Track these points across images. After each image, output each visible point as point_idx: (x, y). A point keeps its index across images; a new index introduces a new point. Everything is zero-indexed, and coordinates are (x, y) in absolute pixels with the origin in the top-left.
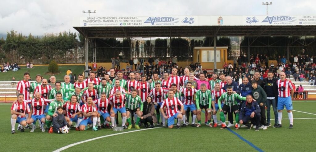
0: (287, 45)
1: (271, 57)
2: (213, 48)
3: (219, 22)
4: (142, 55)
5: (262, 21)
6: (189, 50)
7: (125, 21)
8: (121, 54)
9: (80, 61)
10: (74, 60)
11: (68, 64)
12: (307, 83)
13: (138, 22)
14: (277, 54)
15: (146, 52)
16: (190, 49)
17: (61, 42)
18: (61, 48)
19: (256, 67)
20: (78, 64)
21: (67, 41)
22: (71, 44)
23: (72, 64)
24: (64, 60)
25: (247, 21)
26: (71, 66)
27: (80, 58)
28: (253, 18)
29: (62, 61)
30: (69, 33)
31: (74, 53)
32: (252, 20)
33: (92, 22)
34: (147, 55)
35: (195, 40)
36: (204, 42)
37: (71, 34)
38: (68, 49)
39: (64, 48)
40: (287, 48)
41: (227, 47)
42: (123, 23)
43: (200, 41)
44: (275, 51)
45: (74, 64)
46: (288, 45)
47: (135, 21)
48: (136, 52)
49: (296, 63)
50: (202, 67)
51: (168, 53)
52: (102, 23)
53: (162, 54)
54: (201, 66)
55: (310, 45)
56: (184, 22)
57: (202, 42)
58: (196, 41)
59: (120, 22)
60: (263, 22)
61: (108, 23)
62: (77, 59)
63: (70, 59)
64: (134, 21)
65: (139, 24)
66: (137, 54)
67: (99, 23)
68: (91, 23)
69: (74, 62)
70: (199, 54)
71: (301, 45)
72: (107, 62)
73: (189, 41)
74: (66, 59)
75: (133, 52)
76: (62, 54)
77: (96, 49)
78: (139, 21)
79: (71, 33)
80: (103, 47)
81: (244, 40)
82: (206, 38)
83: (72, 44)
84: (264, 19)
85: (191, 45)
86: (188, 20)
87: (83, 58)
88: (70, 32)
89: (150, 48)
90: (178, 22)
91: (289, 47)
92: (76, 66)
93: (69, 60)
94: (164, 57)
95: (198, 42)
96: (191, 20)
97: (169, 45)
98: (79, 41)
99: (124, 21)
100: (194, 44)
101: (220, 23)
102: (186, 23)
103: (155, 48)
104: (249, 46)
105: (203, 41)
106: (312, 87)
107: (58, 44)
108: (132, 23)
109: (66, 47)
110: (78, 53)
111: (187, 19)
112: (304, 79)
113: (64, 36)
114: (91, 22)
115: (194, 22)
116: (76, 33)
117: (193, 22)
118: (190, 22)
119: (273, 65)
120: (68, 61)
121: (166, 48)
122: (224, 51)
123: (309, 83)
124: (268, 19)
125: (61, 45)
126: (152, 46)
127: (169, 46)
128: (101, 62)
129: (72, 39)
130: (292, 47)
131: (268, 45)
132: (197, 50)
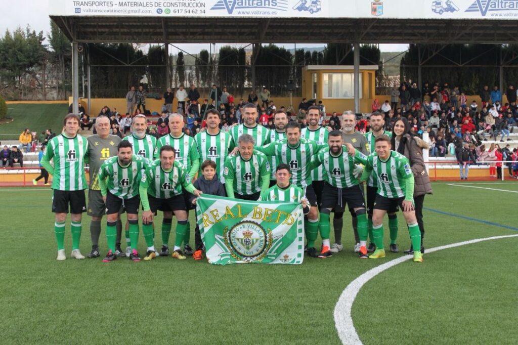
0: (499, 64)
1: (465, 88)
2: (351, 67)
3: (374, 10)
4: (190, 82)
5: (467, 8)
6: (292, 73)
7: (169, 5)
8: (145, 80)
9: (52, 94)
10: (39, 92)
11: (26, 100)
13: (197, 8)
14: (478, 82)
15: (200, 75)
16: (294, 70)
17: (11, 50)
18: (10, 65)
19: (440, 109)
20: (48, 100)
21: (25, 49)
22: (33, 56)
23: (35, 100)
24: (16, 92)
25: (434, 8)
26: (33, 104)
27: (51, 88)
28: (446, 3)
29: (11, 94)
30: (26, 32)
31: (38, 76)
32: (445, 6)
33: (94, 5)
34: (201, 82)
35: (305, 51)
36: (323, 56)
37: (30, 35)
38: (25, 66)
39: (18, 65)
40: (498, 69)
41: (376, 67)
42: (163, 9)
43: (315, 53)
44: (474, 76)
45: (39, 100)
46: (501, 63)
47: (191, 5)
48: (178, 75)
50: (326, 109)
51: (247, 79)
52: (117, 7)
53: (235, 80)
54: (323, 106)
56: (300, 9)
57: (320, 54)
58: (308, 53)
59: (158, 7)
60: (467, 11)
61: (129, 8)
62: (47, 90)
63: (31, 90)
64: (189, 4)
65: (199, 12)
66: (180, 81)
67: (109, 8)
68: (91, 8)
69: (40, 96)
70: (316, 81)
72: (113, 98)
73: (293, 53)
74: (20, 90)
75: (172, 76)
76: (10, 78)
77: (91, 67)
78: (199, 5)
79: (31, 32)
80: (105, 64)
81: (408, 51)
82: (328, 47)
83: (36, 56)
84: (470, 5)
85: (297, 61)
86: (307, 5)
87: (59, 88)
88: (28, 31)
89: (208, 68)
90: (287, 8)
91: (504, 67)
92: (43, 104)
93: (27, 92)
94: (238, 87)
95: (311, 55)
96: (314, 5)
97: (250, 61)
98: (51, 49)
99: (165, 5)
100: (303, 59)
101: (377, 13)
102: (303, 11)
103: (219, 68)
104: (420, 64)
105: (323, 53)
107: (4, 57)
108: (184, 8)
109: (21, 64)
110: (47, 77)
111: (305, 3)
113: (17, 39)
114: (92, 5)
115: (320, 9)
116: (42, 32)
117: (318, 10)
118: (312, 9)
120: (25, 94)
121: (243, 69)
122: (370, 74)
124: (478, 6)
125: (9, 59)
126: (212, 62)
127: (250, 64)
128: (100, 96)
129: (36, 46)
130: (509, 68)
131: (460, 63)
132: (312, 72)
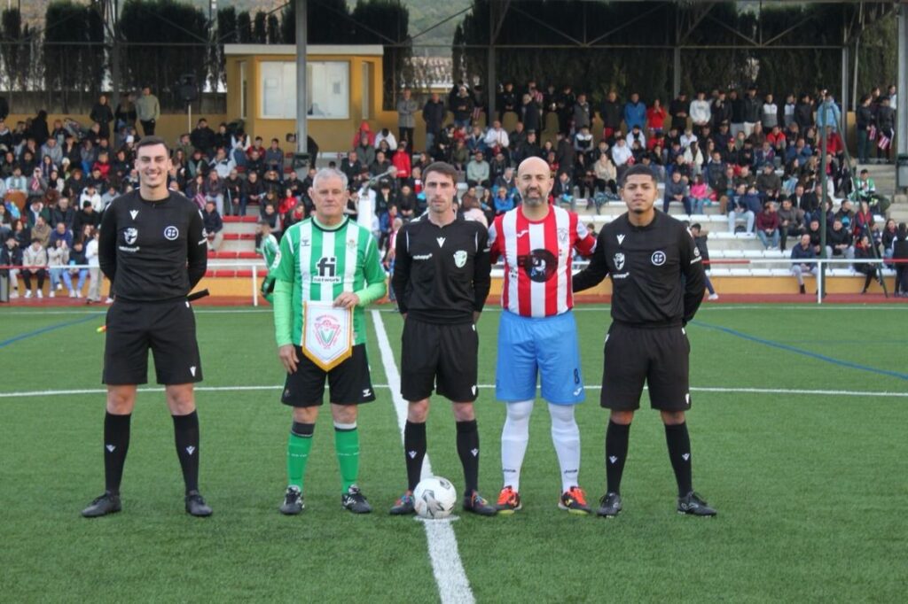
0: (673, 42)
2: (290, 49)
6: (209, 59)
12: (717, 223)
16: (213, 55)
19: (507, 143)
35: (237, 12)
36: (280, 24)
40: (671, 52)
43: (261, 16)
44: (616, 68)
46: (678, 40)
49: (697, 129)
51: (107, 72)
53: (80, 78)
55: (784, 40)
57: (273, 19)
70: (246, 79)
71: (741, 41)
73: (209, 15)
81: (470, 12)
85: (218, 32)
89: (22, 48)
94: (87, 89)
95: (253, 19)
97: (114, 33)
100: (233, 30)
103: (45, 48)
105: (279, 16)
106: (737, 239)
112: (709, 206)
119: (589, 137)
121: (99, 50)
122: (371, 65)
123: (727, 223)
126: (30, 34)
127: (115, 40)
130: (699, 50)
131: (585, 41)
132: (238, 59)
